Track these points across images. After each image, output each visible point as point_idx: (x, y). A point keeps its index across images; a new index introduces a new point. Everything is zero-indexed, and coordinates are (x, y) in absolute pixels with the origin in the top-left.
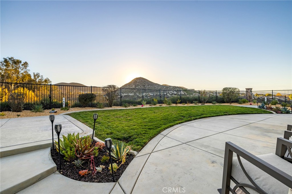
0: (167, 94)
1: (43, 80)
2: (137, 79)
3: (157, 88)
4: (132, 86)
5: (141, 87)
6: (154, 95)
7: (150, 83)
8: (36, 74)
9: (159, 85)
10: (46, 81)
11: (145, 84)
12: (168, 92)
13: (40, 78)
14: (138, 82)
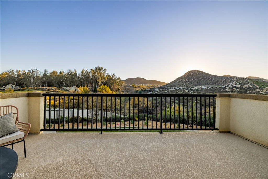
0: (225, 87)
1: (117, 78)
2: (191, 72)
3: (214, 80)
4: (185, 79)
5: (194, 79)
6: (208, 88)
7: (206, 75)
8: (113, 74)
9: (216, 77)
10: (118, 79)
11: (199, 76)
12: (228, 85)
13: (115, 77)
14: (192, 75)
